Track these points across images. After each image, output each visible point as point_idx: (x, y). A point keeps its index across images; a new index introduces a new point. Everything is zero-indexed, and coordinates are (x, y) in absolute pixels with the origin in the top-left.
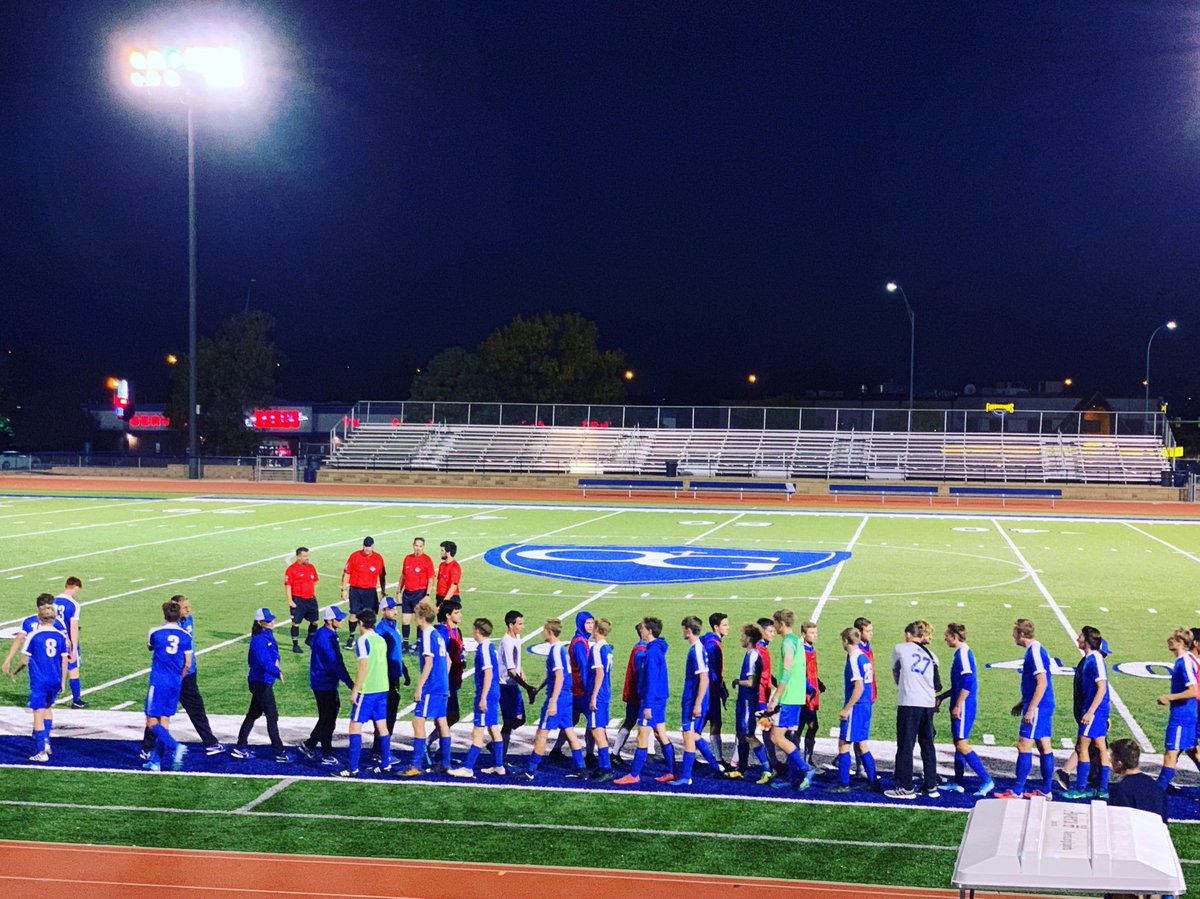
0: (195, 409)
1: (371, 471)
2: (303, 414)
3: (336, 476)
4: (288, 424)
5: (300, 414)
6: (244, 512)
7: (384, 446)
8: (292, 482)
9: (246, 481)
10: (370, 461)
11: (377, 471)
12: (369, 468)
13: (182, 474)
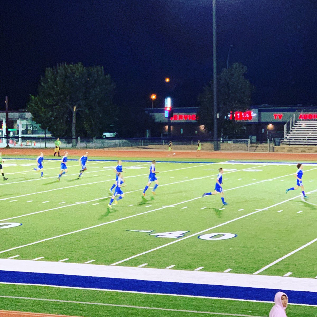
0: (216, 115)
1: (306, 146)
2: (254, 113)
3: (288, 149)
4: (246, 118)
5: (252, 113)
6: (257, 170)
7: (312, 133)
8: (267, 152)
9: (244, 152)
10: (305, 141)
11: (309, 146)
12: (305, 145)
13: (210, 148)
